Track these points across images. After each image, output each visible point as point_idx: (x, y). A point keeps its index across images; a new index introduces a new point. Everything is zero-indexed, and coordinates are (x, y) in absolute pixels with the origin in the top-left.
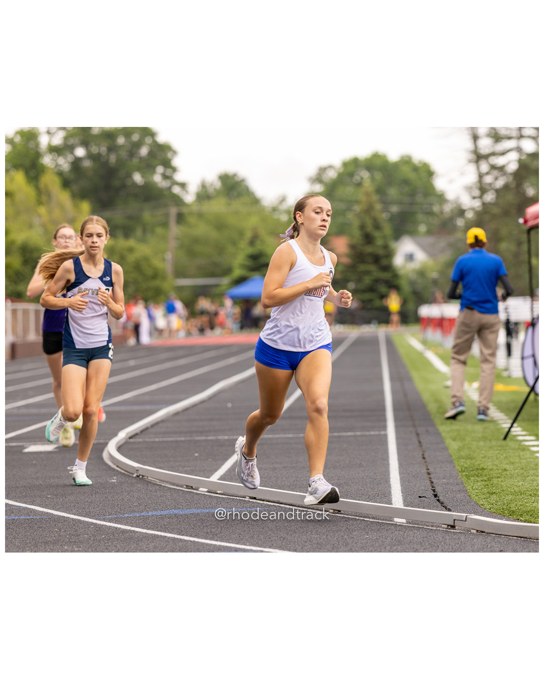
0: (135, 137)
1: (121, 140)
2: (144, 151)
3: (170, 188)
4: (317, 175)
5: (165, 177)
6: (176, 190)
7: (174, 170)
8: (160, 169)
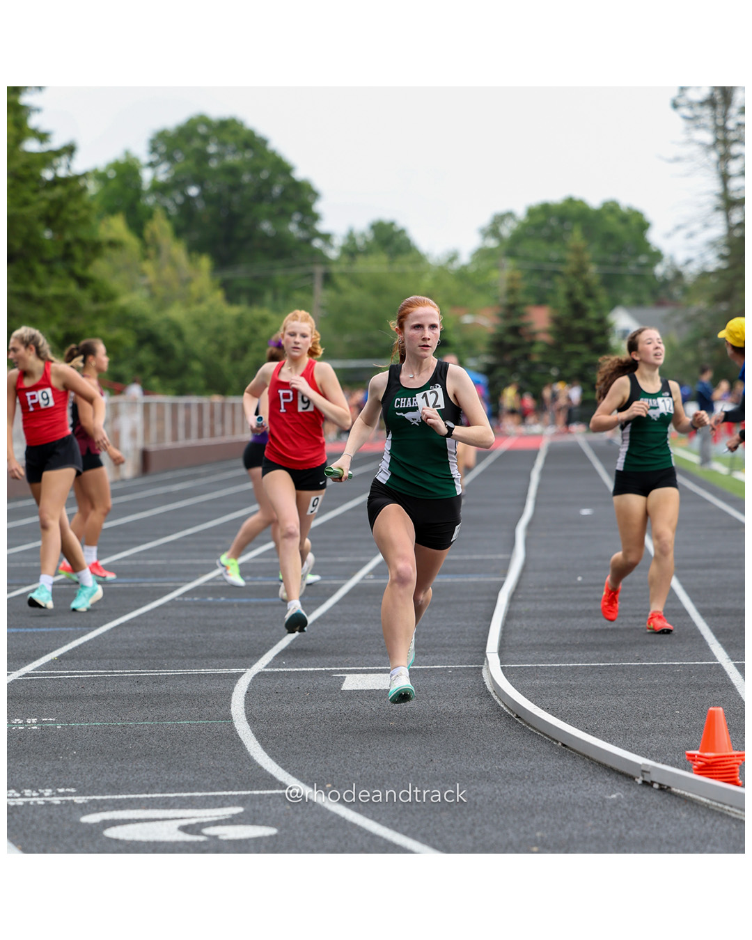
0: (264, 175)
1: (246, 178)
2: (277, 190)
3: (308, 241)
4: (491, 225)
5: (303, 225)
6: (317, 243)
7: (316, 217)
8: (297, 217)
